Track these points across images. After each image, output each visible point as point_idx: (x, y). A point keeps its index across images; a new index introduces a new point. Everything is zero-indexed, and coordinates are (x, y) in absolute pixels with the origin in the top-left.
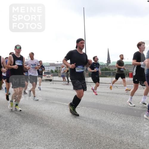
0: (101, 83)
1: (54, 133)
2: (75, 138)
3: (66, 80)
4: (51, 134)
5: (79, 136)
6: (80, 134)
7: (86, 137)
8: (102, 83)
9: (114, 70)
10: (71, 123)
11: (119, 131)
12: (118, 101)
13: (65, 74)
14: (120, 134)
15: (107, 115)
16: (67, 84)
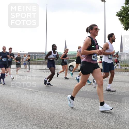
0: (56, 70)
1: (13, 115)
2: (32, 119)
3: (27, 68)
4: (11, 116)
5: (36, 116)
6: (36, 114)
7: (42, 117)
8: (58, 70)
9: (69, 58)
10: (29, 105)
11: (70, 110)
12: (71, 85)
13: (27, 63)
14: (71, 113)
15: (61, 97)
16: (28, 71)
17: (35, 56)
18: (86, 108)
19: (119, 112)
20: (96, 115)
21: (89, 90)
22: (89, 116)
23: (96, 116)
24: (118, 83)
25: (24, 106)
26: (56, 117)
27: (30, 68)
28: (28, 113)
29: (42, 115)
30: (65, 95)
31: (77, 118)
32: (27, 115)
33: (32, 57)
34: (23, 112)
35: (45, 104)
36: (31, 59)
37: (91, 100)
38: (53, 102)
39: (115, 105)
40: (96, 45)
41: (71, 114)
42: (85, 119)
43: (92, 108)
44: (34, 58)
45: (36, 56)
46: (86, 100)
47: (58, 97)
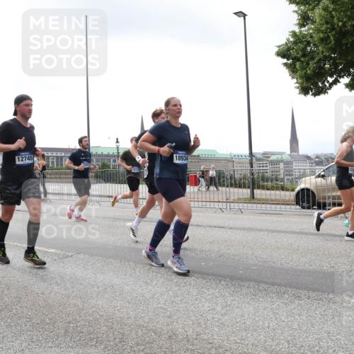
17: (57, 157)
19: (299, 315)
23: (238, 325)
24: (291, 235)
25: (36, 296)
26: (128, 329)
27: (48, 191)
28: (50, 316)
29: (89, 322)
30: (148, 267)
31: (187, 332)
32: (47, 321)
33: (50, 160)
34: (36, 313)
35: (95, 291)
36: (48, 167)
37: (220, 281)
38: (118, 285)
39: (286, 296)
41: (169, 320)
42: (208, 333)
44: (55, 163)
45: (62, 157)
47: (130, 272)
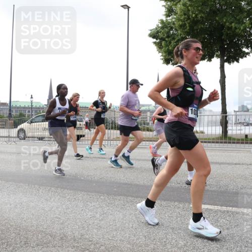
11: (59, 218)
14: (62, 224)
15: (41, 193)
18: (90, 213)
20: (110, 225)
21: (96, 178)
22: (97, 228)
23: (111, 227)
26: (31, 234)
29: (2, 231)
30: (49, 188)
31: (74, 234)
35: (8, 207)
37: (100, 196)
38: (25, 202)
40: (195, 85)
41: (62, 226)
42: (90, 234)
43: (102, 213)
46: (91, 197)
47: (35, 192)
